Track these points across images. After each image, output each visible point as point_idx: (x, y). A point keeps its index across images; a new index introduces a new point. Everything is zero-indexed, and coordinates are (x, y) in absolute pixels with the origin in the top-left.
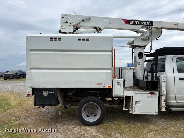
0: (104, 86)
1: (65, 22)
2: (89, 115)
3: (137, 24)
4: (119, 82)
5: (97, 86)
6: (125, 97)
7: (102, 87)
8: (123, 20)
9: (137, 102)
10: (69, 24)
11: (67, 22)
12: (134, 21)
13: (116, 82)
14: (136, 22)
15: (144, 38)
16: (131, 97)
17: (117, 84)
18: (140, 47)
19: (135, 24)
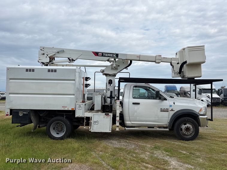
0: (68, 109)
1: (42, 54)
2: (58, 132)
3: (105, 56)
4: (80, 105)
5: (63, 109)
6: (85, 118)
7: (66, 109)
8: (93, 52)
9: (95, 122)
10: (45, 55)
11: (44, 54)
12: (102, 53)
13: (78, 105)
14: (104, 54)
15: (113, 67)
16: (90, 118)
17: (79, 107)
18: (110, 75)
19: (103, 55)
